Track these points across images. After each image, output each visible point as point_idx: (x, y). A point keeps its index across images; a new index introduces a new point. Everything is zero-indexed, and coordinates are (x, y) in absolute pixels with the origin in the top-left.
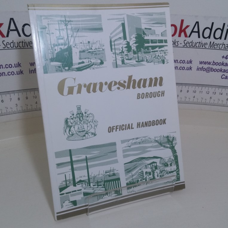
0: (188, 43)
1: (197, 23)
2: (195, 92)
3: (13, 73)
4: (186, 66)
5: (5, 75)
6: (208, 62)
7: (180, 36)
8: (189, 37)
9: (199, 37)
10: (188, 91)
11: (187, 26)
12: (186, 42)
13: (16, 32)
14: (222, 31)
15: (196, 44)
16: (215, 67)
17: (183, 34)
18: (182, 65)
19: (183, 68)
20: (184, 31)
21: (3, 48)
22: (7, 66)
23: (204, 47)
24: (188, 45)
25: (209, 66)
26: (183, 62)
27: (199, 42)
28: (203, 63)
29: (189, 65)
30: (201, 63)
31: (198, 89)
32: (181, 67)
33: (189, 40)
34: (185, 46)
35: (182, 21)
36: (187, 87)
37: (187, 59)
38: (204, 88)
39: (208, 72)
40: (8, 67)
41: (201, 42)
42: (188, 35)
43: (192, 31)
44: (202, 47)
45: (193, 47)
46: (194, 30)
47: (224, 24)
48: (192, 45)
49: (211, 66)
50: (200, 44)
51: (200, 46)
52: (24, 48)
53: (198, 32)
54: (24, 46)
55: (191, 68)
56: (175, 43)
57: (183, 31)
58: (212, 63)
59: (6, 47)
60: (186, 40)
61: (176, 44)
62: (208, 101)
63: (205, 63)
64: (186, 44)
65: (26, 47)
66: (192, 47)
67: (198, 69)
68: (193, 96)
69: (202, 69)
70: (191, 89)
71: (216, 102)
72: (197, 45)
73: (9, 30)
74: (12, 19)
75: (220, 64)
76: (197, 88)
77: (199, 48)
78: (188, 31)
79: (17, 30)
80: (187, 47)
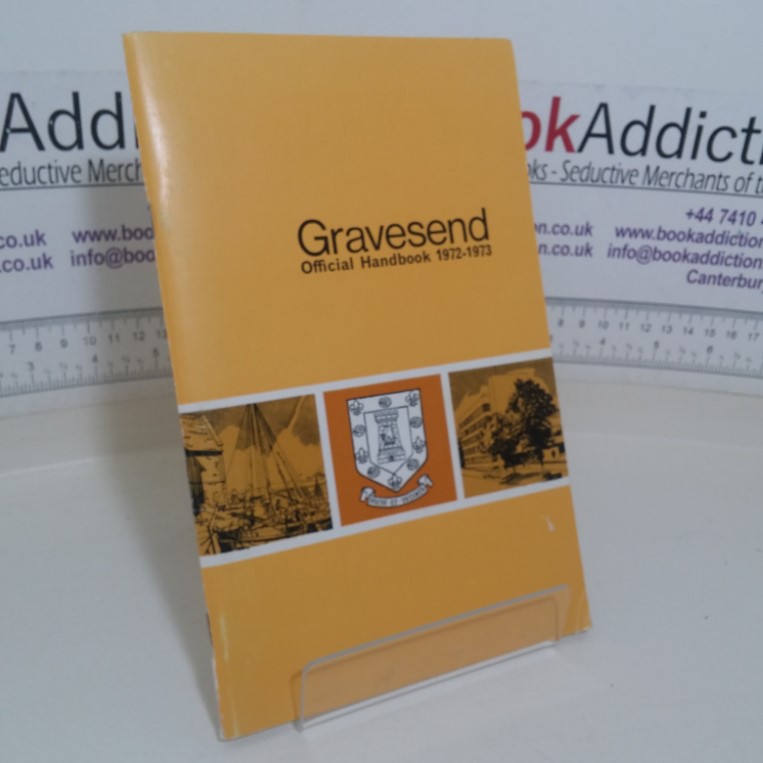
0: (576, 170)
1: (604, 106)
2: (605, 325)
3: (19, 265)
4: (574, 241)
6: (641, 230)
7: (549, 147)
8: (581, 149)
9: (611, 150)
10: (582, 324)
11: (573, 119)
12: (569, 167)
13: (28, 137)
14: (683, 131)
15: (601, 172)
16: (664, 246)
17: (559, 142)
18: (562, 240)
19: (564, 250)
20: (563, 132)
23: (627, 183)
24: (576, 176)
25: (646, 242)
26: (564, 230)
27: (611, 167)
28: (627, 235)
29: (582, 241)
30: (620, 233)
31: (615, 316)
32: (558, 246)
33: (578, 160)
34: (569, 181)
35: (556, 102)
36: (579, 310)
37: (575, 220)
38: (632, 313)
39: (643, 260)
41: (617, 167)
42: (576, 144)
43: (589, 134)
44: (623, 181)
45: (594, 183)
46: (595, 131)
47: (688, 111)
48: (591, 178)
49: (652, 243)
50: (615, 173)
51: (614, 180)
52: (56, 184)
53: (608, 136)
54: (54, 179)
55: (588, 251)
56: (535, 171)
57: (557, 132)
58: (655, 234)
60: (569, 161)
61: (540, 173)
62: (647, 355)
63: (634, 233)
64: (572, 172)
65: (61, 182)
66: (589, 182)
67: (612, 252)
68: (601, 339)
69: (624, 252)
70: (593, 316)
71: (674, 358)
72: (607, 176)
73: (8, 131)
74: (16, 97)
75: (681, 236)
76: (611, 312)
77: (612, 184)
78: (576, 133)
79: (31, 128)
80: (574, 183)
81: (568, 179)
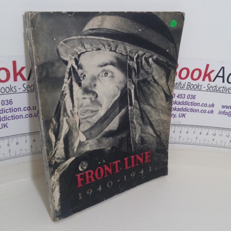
0: (211, 87)
1: (223, 68)
2: (215, 135)
4: (208, 109)
5: (22, 118)
6: (226, 106)
7: (204, 80)
8: (214, 81)
9: (223, 82)
10: (207, 134)
11: (212, 71)
12: (209, 86)
15: (220, 88)
17: (207, 78)
18: (204, 108)
19: (205, 111)
20: (209, 75)
21: (23, 91)
22: (25, 108)
23: (227, 92)
24: (211, 89)
26: (205, 105)
27: (223, 87)
28: (225, 107)
29: (210, 109)
30: (223, 107)
31: (218, 132)
32: (203, 110)
33: (212, 84)
34: (209, 90)
35: (208, 66)
36: (207, 130)
37: (209, 102)
38: (224, 131)
39: (230, 116)
40: (26, 110)
41: (225, 87)
42: (212, 79)
43: (217, 76)
44: (226, 91)
45: (217, 91)
46: (219, 75)
48: (216, 90)
50: (224, 88)
51: (223, 91)
53: (223, 77)
55: (212, 112)
56: (198, 87)
57: (207, 75)
59: (26, 90)
60: (209, 84)
61: (200, 87)
62: (227, 144)
63: (228, 107)
64: (210, 88)
66: (215, 91)
67: (220, 113)
68: (213, 139)
69: (224, 113)
70: (211, 132)
72: (221, 89)
76: (217, 131)
77: (223, 92)
78: (213, 76)
80: (210, 91)
81: (208, 90)
